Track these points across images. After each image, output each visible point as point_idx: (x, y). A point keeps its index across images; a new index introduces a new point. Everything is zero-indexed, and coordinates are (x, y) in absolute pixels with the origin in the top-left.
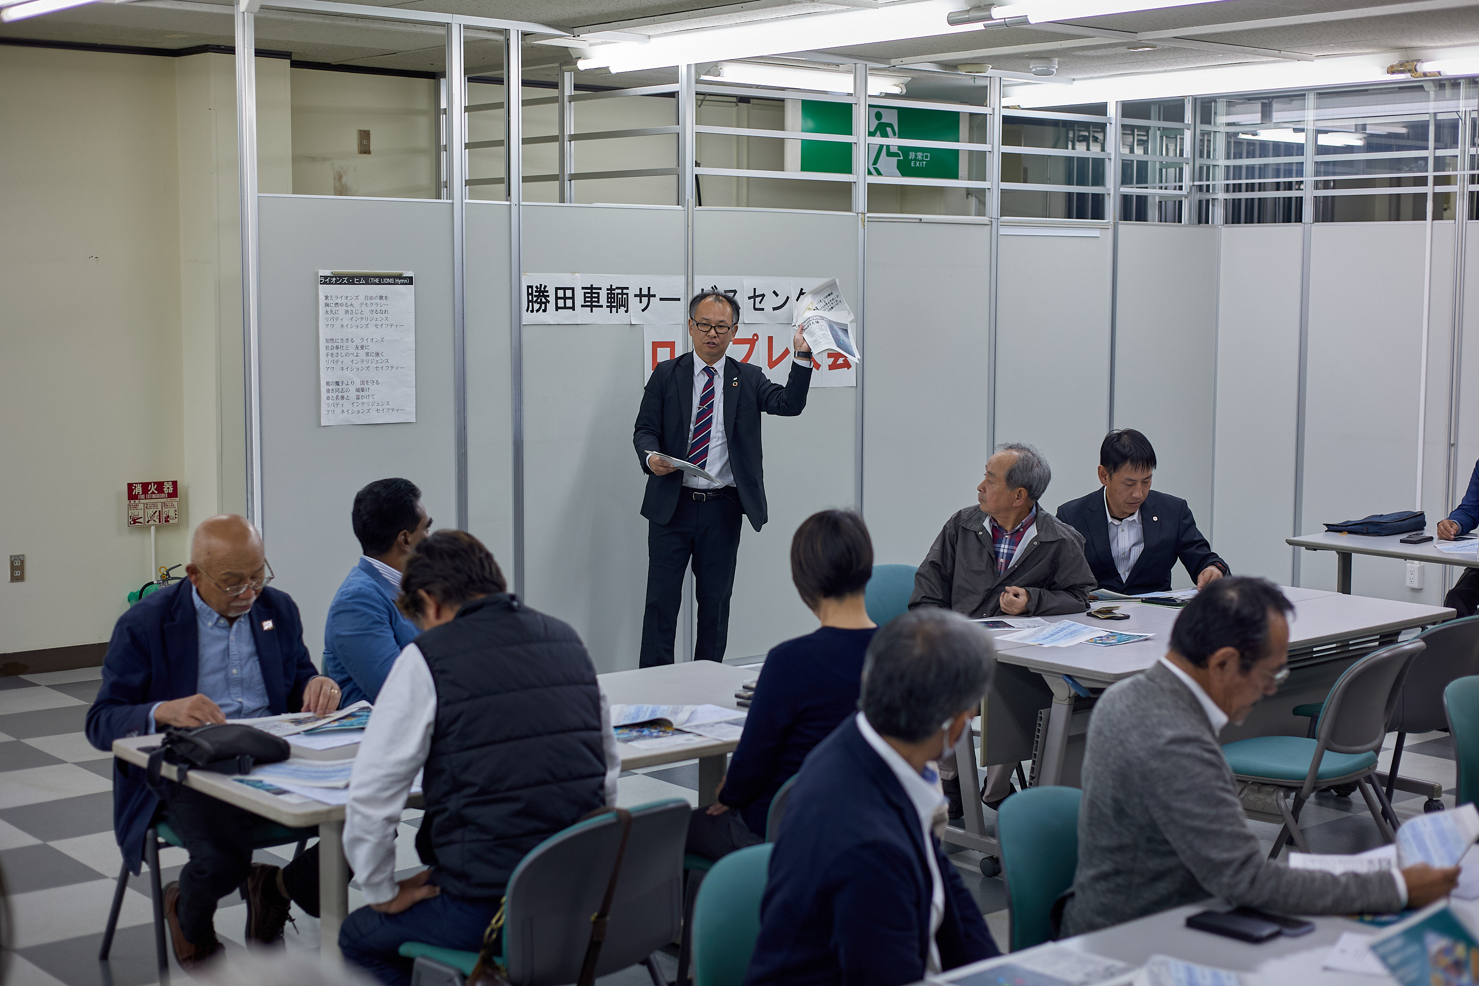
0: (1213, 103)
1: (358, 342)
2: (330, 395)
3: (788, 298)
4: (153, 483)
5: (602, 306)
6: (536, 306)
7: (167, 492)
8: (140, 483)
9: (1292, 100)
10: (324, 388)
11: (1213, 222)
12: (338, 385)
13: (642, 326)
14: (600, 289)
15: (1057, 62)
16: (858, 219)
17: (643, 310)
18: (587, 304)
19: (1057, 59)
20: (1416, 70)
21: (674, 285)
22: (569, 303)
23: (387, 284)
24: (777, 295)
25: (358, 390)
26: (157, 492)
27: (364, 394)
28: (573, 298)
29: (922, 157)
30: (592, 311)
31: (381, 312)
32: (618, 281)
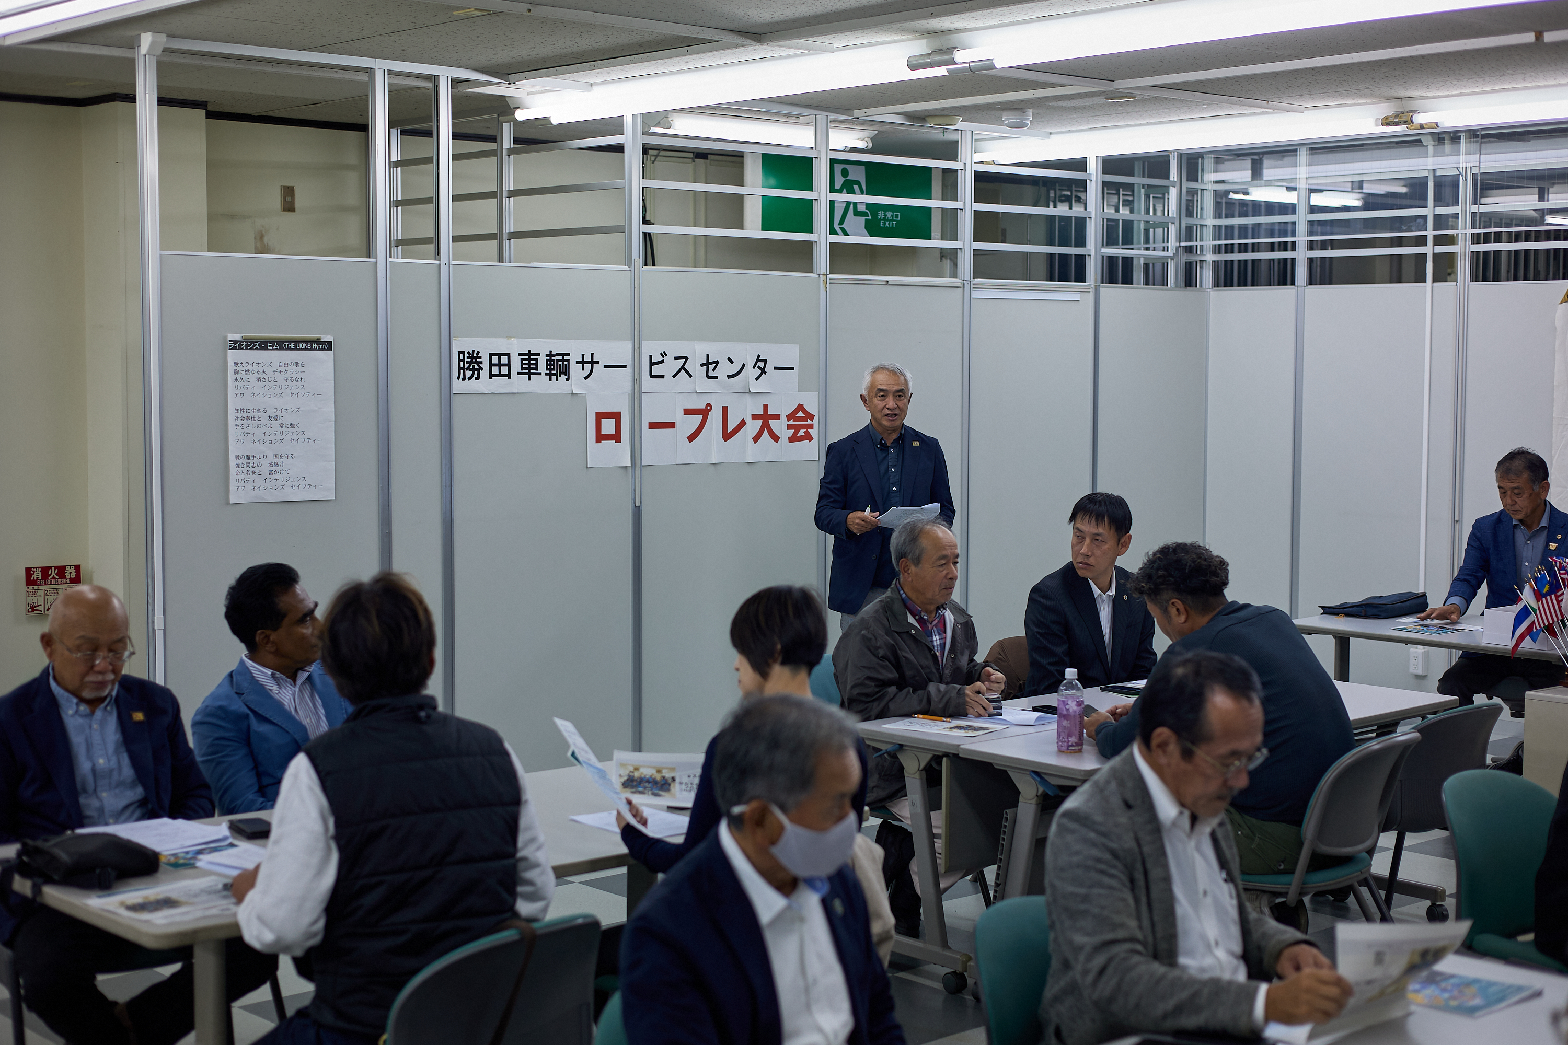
0: (1200, 159)
1: (271, 412)
2: (240, 470)
3: (744, 365)
4: (53, 568)
5: (540, 374)
6: (468, 374)
7: (69, 577)
8: (39, 568)
9: (1284, 156)
10: (233, 462)
11: (1201, 286)
12: (249, 459)
13: (585, 394)
14: (538, 355)
15: (1031, 113)
16: (820, 279)
17: (586, 378)
18: (524, 371)
19: (1031, 110)
20: (1412, 121)
21: (621, 351)
22: (504, 370)
23: (304, 349)
24: (732, 362)
25: (271, 465)
26: (58, 577)
27: (278, 469)
28: (508, 365)
29: (892, 216)
30: (529, 379)
31: (297, 380)
32: (558, 347)
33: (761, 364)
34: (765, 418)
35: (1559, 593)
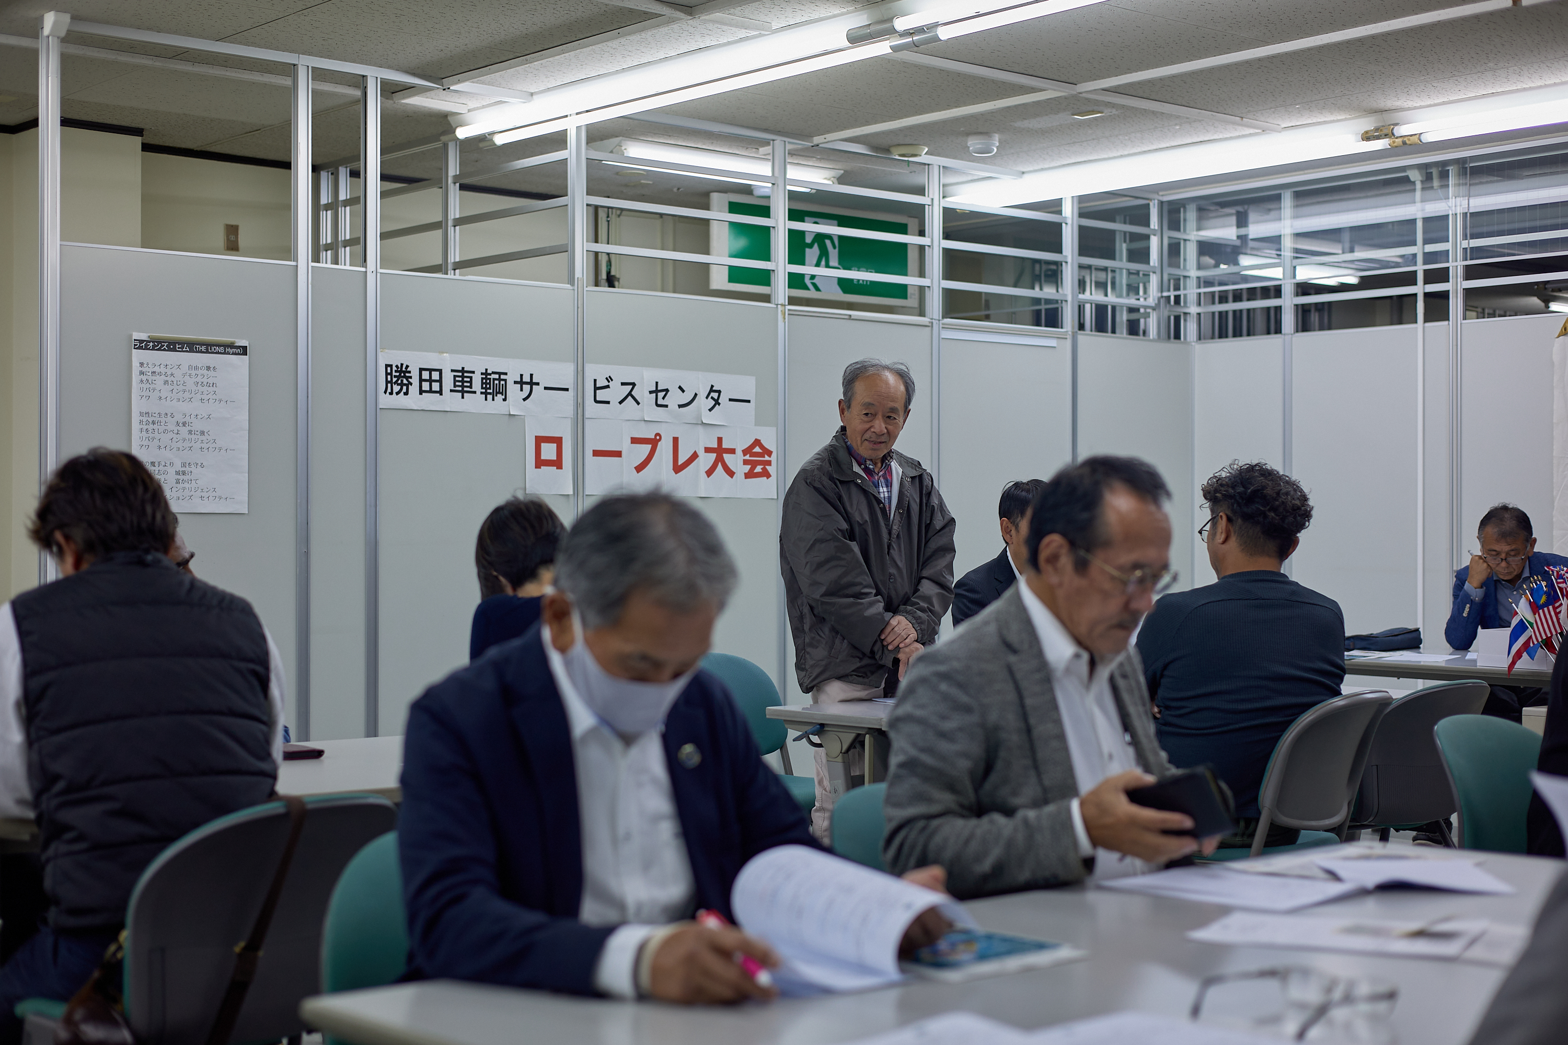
1: (179, 418)
3: (696, 395)
5: (475, 392)
6: (396, 388)
11: (1185, 339)
12: (154, 466)
13: (523, 417)
14: (473, 372)
15: (996, 137)
16: (777, 311)
17: (524, 400)
18: (457, 388)
19: (995, 131)
20: (1393, 134)
21: (564, 373)
22: (436, 386)
23: (216, 353)
24: (683, 391)
25: (177, 473)
27: (186, 478)
28: (440, 381)
30: (463, 397)
31: (208, 384)
32: (495, 365)
33: (715, 395)
34: (720, 451)
35: (1557, 605)
